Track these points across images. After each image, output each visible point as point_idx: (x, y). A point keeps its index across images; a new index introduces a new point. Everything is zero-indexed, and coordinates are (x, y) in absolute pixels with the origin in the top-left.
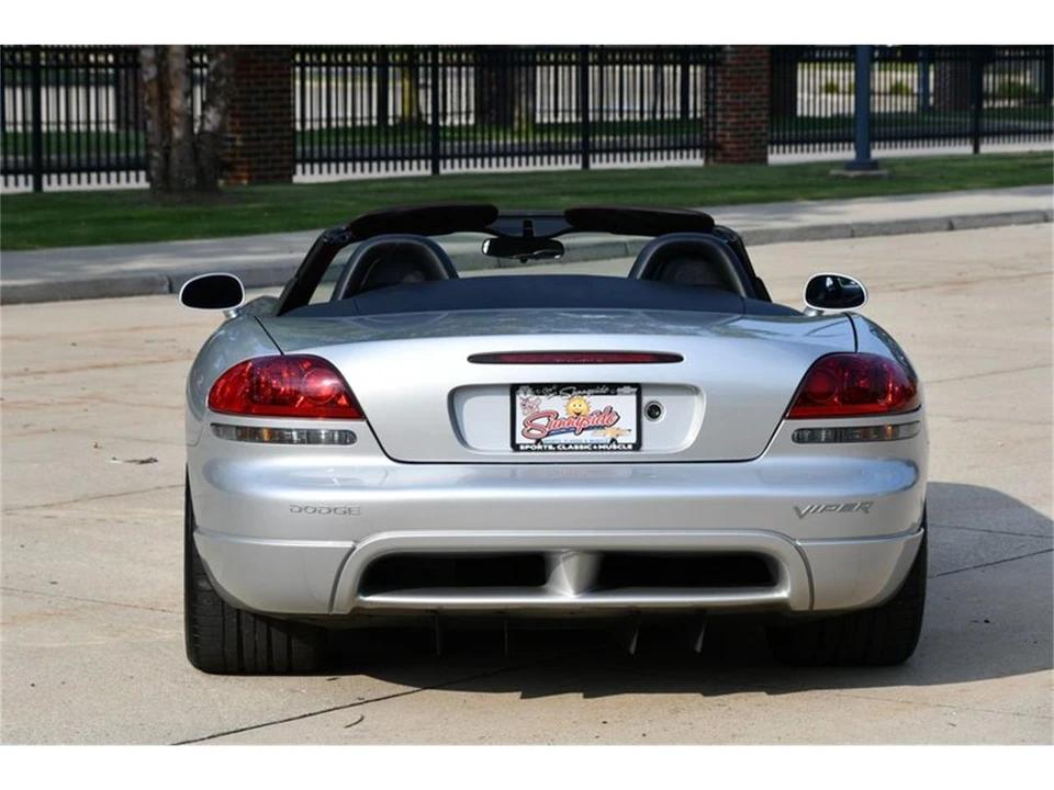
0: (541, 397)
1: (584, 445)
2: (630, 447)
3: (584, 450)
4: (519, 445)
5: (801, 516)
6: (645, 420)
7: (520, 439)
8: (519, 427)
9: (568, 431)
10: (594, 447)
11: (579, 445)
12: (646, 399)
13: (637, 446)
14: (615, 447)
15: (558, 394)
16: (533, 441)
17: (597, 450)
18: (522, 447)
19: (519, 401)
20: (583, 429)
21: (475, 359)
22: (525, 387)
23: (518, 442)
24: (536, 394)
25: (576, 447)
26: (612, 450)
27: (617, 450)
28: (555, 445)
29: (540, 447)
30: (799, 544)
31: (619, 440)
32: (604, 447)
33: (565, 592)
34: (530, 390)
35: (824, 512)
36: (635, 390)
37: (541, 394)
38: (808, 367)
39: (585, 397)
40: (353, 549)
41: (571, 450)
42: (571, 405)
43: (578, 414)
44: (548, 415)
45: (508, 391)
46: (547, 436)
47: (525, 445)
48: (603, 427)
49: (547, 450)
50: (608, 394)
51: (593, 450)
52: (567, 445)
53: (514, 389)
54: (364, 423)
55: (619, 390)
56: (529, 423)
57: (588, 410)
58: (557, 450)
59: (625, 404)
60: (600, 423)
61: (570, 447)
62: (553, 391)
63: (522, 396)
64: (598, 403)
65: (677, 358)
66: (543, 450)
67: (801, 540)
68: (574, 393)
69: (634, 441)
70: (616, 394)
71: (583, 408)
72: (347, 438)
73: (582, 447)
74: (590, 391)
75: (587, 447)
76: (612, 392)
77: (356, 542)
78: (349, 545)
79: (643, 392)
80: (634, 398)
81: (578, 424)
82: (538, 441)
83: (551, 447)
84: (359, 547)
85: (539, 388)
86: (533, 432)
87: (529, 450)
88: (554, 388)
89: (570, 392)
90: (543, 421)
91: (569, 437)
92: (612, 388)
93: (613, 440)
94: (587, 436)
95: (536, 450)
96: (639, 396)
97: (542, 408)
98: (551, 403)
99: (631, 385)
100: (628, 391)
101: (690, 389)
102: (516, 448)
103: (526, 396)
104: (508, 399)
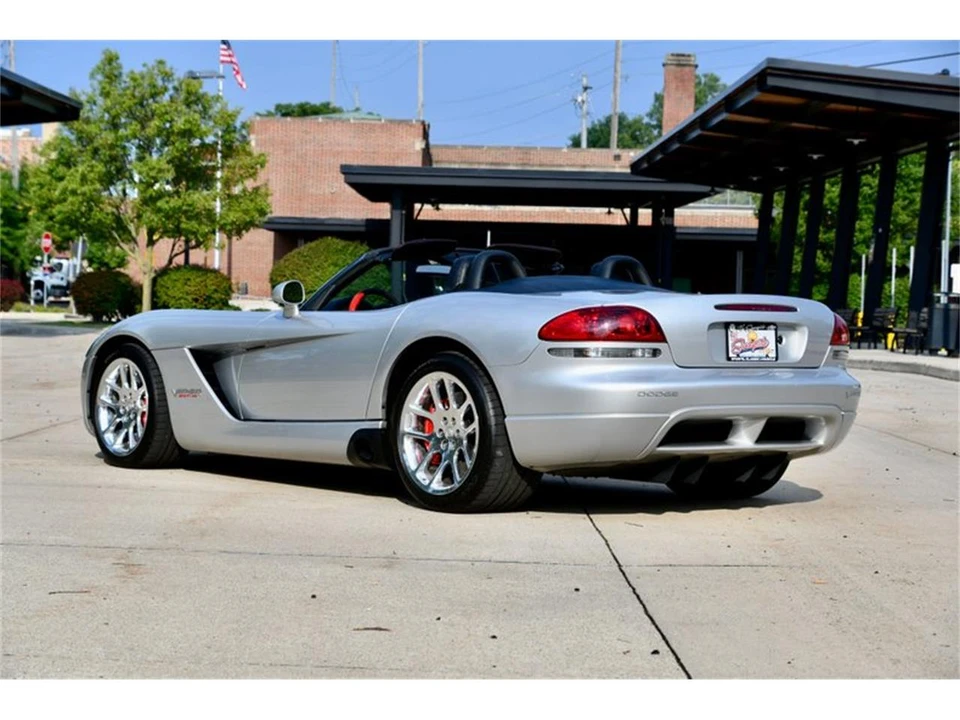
0: (739, 330)
2: (774, 359)
3: (756, 361)
6: (779, 345)
7: (731, 355)
8: (730, 349)
9: (749, 350)
10: (760, 359)
11: (754, 358)
12: (779, 332)
13: (777, 359)
14: (768, 359)
15: (745, 329)
16: (736, 356)
17: (761, 361)
19: (729, 333)
20: (755, 349)
21: (718, 307)
22: (732, 325)
24: (736, 328)
26: (767, 361)
27: (770, 361)
28: (745, 358)
29: (739, 359)
30: (843, 413)
31: (770, 355)
32: (764, 359)
33: (744, 441)
34: (734, 326)
36: (775, 327)
39: (756, 331)
40: (668, 418)
41: (751, 361)
42: (750, 335)
43: (753, 341)
44: (741, 340)
45: (724, 327)
46: (742, 352)
47: (732, 358)
48: (763, 348)
49: (742, 361)
50: (765, 329)
52: (750, 358)
53: (727, 325)
54: (666, 344)
55: (769, 327)
56: (733, 345)
57: (757, 338)
58: (746, 361)
59: (770, 334)
60: (761, 346)
62: (743, 327)
64: (760, 334)
65: (794, 309)
67: (843, 411)
68: (752, 328)
69: (776, 356)
70: (768, 329)
71: (754, 338)
72: (658, 353)
74: (758, 328)
75: (757, 359)
78: (666, 415)
79: (778, 328)
80: (774, 332)
81: (753, 346)
82: (738, 356)
83: (743, 359)
84: (672, 417)
85: (738, 325)
86: (735, 350)
87: (734, 360)
88: (744, 325)
89: (750, 328)
90: (739, 344)
91: (750, 354)
92: (765, 325)
93: (767, 355)
94: (757, 353)
95: (738, 361)
96: (776, 330)
97: (739, 337)
98: (742, 334)
99: (774, 324)
100: (772, 327)
101: (792, 327)
102: (729, 359)
103: (732, 330)
104: (723, 331)
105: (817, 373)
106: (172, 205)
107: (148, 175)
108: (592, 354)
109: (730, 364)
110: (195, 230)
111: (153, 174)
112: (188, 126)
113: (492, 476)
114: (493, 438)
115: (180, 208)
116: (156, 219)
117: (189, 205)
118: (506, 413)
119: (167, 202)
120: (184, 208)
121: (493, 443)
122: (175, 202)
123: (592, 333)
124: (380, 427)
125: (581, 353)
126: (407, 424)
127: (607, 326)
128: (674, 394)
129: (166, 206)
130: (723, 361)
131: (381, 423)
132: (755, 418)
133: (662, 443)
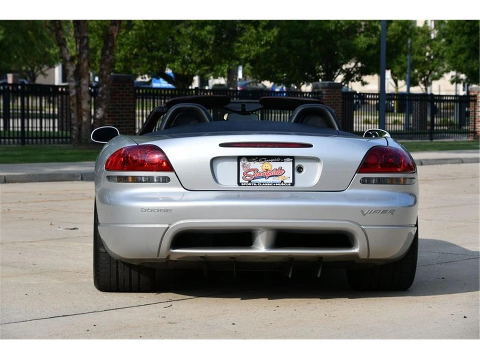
0: (251, 163)
1: (270, 184)
2: (290, 185)
3: (269, 186)
4: (241, 184)
5: (364, 215)
6: (297, 174)
7: (242, 181)
8: (242, 175)
9: (263, 177)
10: (274, 184)
11: (267, 184)
12: (297, 164)
13: (293, 184)
14: (283, 185)
15: (259, 161)
16: (248, 182)
17: (275, 186)
18: (243, 184)
19: (241, 164)
20: (270, 177)
21: (222, 145)
22: (244, 158)
23: (241, 182)
24: (249, 161)
25: (266, 185)
26: (282, 186)
27: (284, 186)
28: (257, 184)
29: (250, 184)
30: (363, 227)
31: (285, 182)
32: (278, 185)
33: (261, 248)
34: (246, 160)
35: (374, 214)
36: (292, 160)
37: (251, 161)
38: (367, 152)
39: (270, 163)
40: (168, 228)
41: (264, 186)
42: (264, 166)
43: (267, 170)
44: (254, 170)
45: (237, 160)
46: (254, 180)
47: (244, 183)
48: (278, 176)
49: (254, 186)
50: (280, 161)
51: (274, 186)
52: (262, 184)
53: (239, 159)
54: (174, 173)
55: (285, 160)
56: (246, 174)
57: (272, 168)
58: (258, 186)
59: (288, 166)
60: (277, 174)
61: (264, 185)
62: (256, 160)
63: (243, 162)
64: (276, 165)
65: (311, 146)
66: (252, 186)
67: (364, 226)
68: (265, 161)
69: (291, 182)
70: (284, 162)
71: (270, 167)
72: (166, 180)
73: (269, 185)
74: (272, 161)
75: (271, 185)
76: (282, 161)
77: (170, 225)
78: (167, 226)
79: (296, 161)
80: (291, 163)
81: (267, 174)
82: (250, 182)
83: (255, 185)
84: (171, 227)
85: (250, 159)
86: (247, 178)
87: (246, 186)
88: (257, 158)
89: (264, 160)
90: (252, 173)
91: (263, 180)
92: (282, 159)
93: (282, 182)
94: (271, 180)
95: (249, 186)
96: (294, 162)
97: (251, 167)
98: (256, 165)
99: (290, 158)
100: (289, 160)
101: (316, 160)
104: (236, 163)
109: (241, 188)
114: (98, 239)
121: (98, 243)
133: (172, 247)
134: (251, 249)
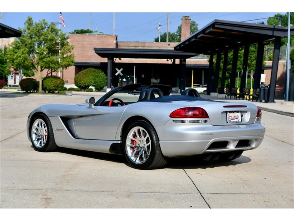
7: (228, 121)
8: (228, 119)
9: (233, 119)
13: (241, 121)
21: (224, 107)
24: (229, 113)
28: (232, 122)
29: (230, 122)
30: (261, 138)
32: (237, 122)
44: (231, 116)
50: (238, 113)
53: (227, 112)
54: (209, 119)
56: (229, 118)
59: (239, 114)
60: (237, 118)
61: (234, 122)
64: (236, 114)
65: (246, 106)
71: (234, 115)
72: (206, 121)
74: (236, 112)
82: (230, 121)
84: (211, 141)
85: (230, 112)
89: (233, 113)
90: (230, 118)
91: (234, 120)
92: (238, 112)
93: (239, 121)
94: (236, 120)
96: (241, 113)
97: (230, 115)
98: (231, 114)
99: (240, 111)
100: (240, 112)
101: (246, 112)
102: (227, 122)
103: (228, 113)
104: (225, 114)
105: (252, 126)
106: (47, 60)
107: (41, 51)
108: (186, 122)
109: (228, 124)
110: (54, 67)
111: (42, 51)
112: (52, 38)
113: (155, 159)
114: (156, 147)
115: (50, 61)
116: (43, 64)
117: (52, 60)
118: (160, 140)
119: (46, 59)
120: (51, 61)
121: (156, 149)
122: (48, 59)
123: (186, 116)
124: (120, 143)
125: (183, 122)
126: (128, 143)
127: (190, 113)
128: (212, 134)
129: (46, 60)
130: (226, 123)
131: (120, 141)
132: (235, 140)
133: (208, 149)
134: (226, 148)
